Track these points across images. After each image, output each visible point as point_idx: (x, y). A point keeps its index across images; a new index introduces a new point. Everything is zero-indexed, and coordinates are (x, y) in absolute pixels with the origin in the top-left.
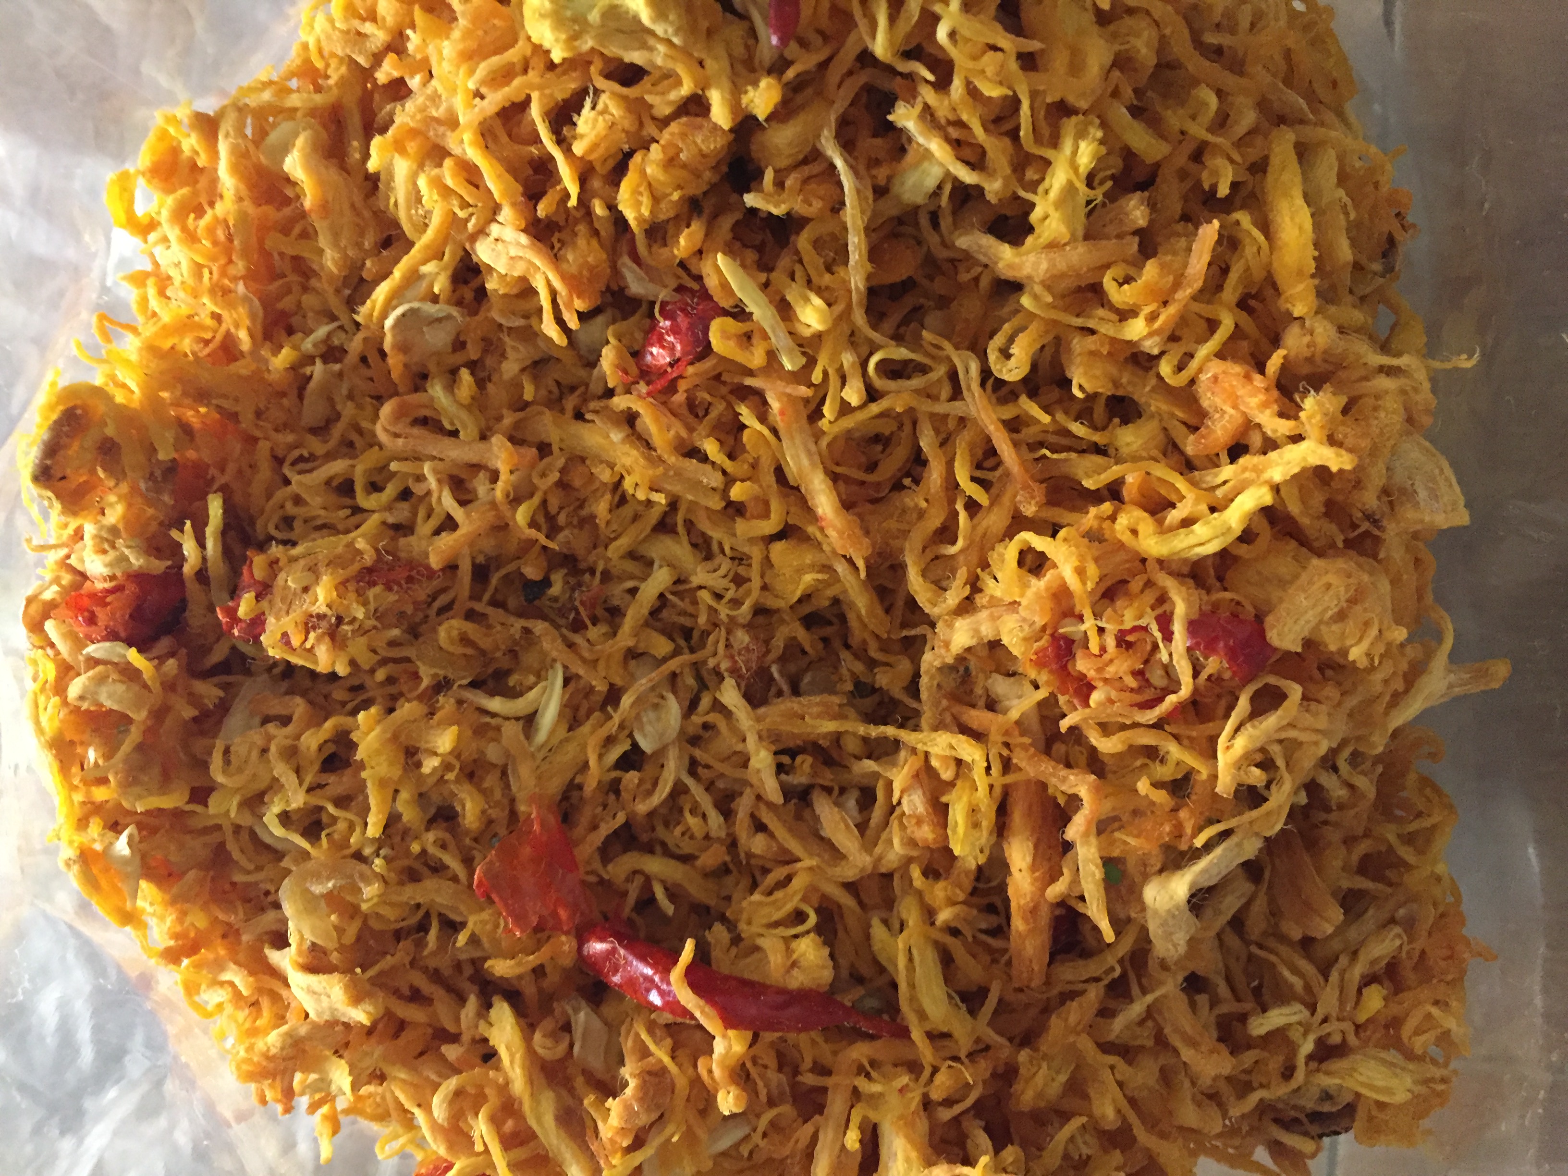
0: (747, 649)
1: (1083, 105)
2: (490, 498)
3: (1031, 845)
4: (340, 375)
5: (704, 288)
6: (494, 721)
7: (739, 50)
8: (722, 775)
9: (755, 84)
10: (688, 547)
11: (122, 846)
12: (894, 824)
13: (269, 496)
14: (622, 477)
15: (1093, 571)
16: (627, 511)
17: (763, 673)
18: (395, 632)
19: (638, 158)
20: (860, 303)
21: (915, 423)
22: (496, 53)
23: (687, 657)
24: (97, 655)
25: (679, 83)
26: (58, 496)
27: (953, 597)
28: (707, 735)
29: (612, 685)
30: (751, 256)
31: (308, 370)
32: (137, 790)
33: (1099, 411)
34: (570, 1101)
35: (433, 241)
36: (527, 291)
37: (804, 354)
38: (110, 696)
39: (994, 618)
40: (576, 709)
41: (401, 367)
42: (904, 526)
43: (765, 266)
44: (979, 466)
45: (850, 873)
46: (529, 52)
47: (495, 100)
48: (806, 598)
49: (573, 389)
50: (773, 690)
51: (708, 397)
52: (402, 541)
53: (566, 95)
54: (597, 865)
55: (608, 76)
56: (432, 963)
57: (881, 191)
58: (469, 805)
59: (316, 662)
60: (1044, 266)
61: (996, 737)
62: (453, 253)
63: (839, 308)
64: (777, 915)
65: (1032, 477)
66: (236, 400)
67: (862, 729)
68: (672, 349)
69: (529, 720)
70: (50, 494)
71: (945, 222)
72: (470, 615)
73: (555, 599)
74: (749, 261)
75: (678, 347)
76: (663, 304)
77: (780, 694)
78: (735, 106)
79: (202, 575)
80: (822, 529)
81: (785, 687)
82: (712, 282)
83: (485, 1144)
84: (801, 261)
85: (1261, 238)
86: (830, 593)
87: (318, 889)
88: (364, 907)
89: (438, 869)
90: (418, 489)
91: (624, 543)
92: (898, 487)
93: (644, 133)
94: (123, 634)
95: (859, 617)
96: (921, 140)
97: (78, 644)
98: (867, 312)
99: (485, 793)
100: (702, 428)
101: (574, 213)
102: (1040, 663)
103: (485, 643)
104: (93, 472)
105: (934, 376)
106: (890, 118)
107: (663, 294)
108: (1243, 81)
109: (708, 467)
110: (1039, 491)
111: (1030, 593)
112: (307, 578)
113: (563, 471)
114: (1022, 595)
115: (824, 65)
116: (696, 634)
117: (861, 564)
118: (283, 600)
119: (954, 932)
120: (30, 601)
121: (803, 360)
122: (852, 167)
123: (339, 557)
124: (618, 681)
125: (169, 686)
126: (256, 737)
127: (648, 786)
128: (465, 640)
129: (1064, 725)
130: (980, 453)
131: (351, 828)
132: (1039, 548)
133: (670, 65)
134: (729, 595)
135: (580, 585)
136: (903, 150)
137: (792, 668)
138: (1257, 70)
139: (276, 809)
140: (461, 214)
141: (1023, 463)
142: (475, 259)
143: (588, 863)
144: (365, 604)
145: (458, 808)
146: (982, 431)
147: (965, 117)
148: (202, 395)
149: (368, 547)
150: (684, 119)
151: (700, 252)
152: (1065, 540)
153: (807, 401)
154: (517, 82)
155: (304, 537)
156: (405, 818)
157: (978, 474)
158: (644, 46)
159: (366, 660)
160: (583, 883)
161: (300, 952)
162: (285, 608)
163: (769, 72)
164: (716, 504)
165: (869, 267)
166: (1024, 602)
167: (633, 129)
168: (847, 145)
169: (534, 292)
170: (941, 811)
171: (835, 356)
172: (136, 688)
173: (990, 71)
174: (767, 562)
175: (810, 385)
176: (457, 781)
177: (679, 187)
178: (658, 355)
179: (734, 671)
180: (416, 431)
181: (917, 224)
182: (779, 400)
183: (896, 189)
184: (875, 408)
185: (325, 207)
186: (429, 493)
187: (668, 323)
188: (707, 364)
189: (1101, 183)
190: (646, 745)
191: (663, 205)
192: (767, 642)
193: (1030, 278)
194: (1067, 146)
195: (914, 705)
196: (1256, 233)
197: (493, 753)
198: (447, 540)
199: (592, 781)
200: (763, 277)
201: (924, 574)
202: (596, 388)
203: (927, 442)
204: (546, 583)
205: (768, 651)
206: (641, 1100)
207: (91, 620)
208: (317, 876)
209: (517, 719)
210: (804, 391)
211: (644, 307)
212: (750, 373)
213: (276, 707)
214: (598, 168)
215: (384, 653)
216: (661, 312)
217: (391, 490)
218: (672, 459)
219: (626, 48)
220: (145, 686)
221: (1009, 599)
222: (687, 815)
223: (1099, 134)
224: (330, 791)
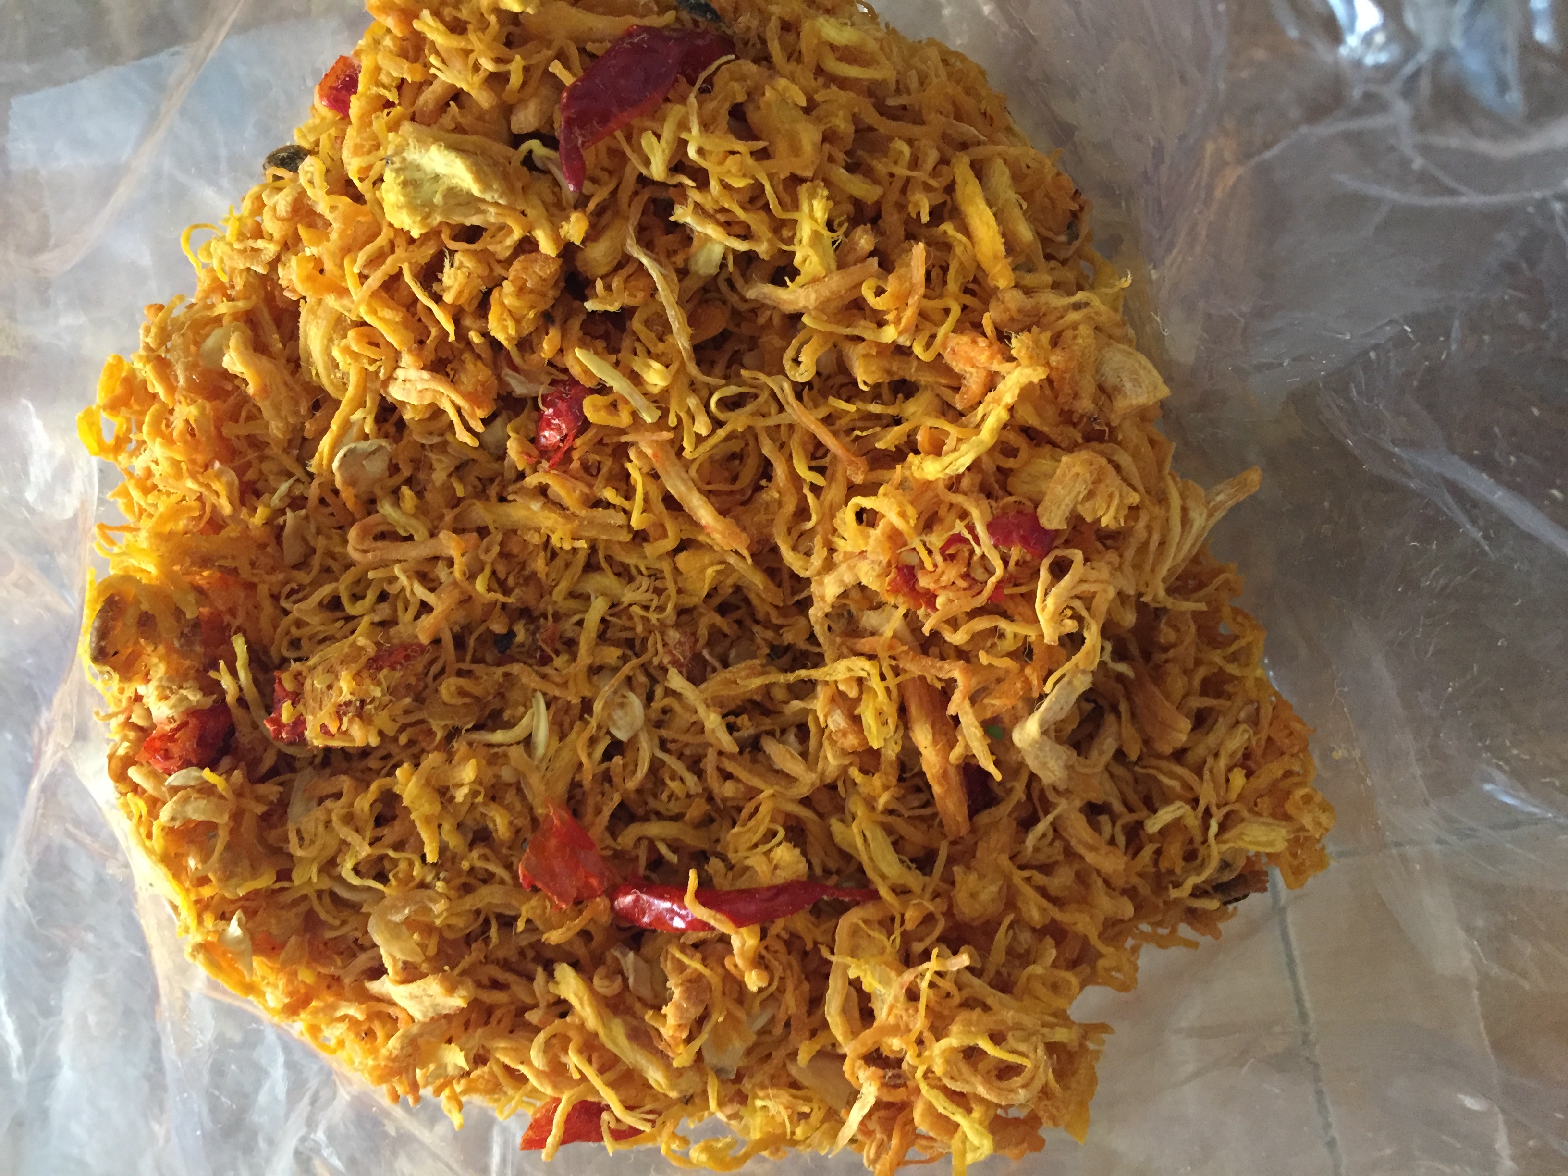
0: (680, 643)
1: (809, 174)
2: (451, 580)
3: (928, 727)
4: (307, 518)
5: (570, 375)
6: (499, 750)
7: (550, 198)
8: (687, 745)
9: (567, 219)
10: (612, 576)
11: (234, 929)
12: (826, 743)
13: (275, 628)
14: (548, 537)
15: (911, 512)
16: (559, 562)
17: (697, 657)
18: (408, 700)
19: (495, 293)
20: (690, 359)
21: (756, 438)
22: (367, 242)
23: (634, 662)
24: (176, 783)
25: (511, 231)
26: (115, 669)
27: (817, 560)
28: (667, 717)
29: (583, 698)
30: (601, 344)
31: (281, 521)
32: (234, 881)
33: (886, 393)
34: (635, 1023)
35: (355, 395)
36: (436, 412)
37: (658, 408)
38: (195, 811)
39: (851, 568)
40: (561, 725)
41: (353, 499)
42: (770, 517)
43: (613, 349)
44: (813, 457)
45: (803, 790)
46: (392, 235)
47: (376, 278)
48: (713, 592)
49: (492, 480)
50: (709, 669)
51: (598, 458)
52: (393, 631)
53: (427, 259)
54: (609, 841)
55: (455, 238)
56: (501, 954)
57: (683, 273)
58: (498, 820)
59: (353, 740)
60: (813, 296)
61: (883, 655)
62: (373, 399)
63: (674, 367)
64: (755, 839)
65: (854, 454)
66: (233, 557)
67: (782, 678)
68: (559, 429)
69: (528, 742)
70: (108, 668)
71: (739, 283)
72: (460, 673)
73: (522, 645)
74: (600, 350)
75: (564, 426)
76: (544, 398)
77: (714, 670)
78: (556, 238)
79: (241, 701)
80: (708, 535)
81: (717, 664)
82: (576, 371)
83: (580, 1072)
84: (638, 339)
85: (964, 239)
86: (730, 581)
87: (398, 918)
88: (438, 922)
89: (488, 878)
90: (393, 590)
91: (563, 586)
92: (758, 488)
93: (496, 274)
94: (194, 761)
95: (758, 595)
96: (699, 228)
97: (158, 778)
98: (698, 364)
99: (509, 808)
100: (599, 482)
101: (456, 345)
102: (895, 590)
103: (477, 691)
104: (137, 642)
105: (761, 399)
106: (672, 219)
107: (542, 390)
108: (923, 128)
109: (611, 511)
110: (862, 463)
111: (871, 541)
112: (328, 679)
113: (502, 544)
114: (867, 544)
115: (614, 193)
116: (637, 643)
117: (745, 553)
118: (314, 700)
119: (891, 812)
120: (111, 757)
121: (659, 413)
122: (657, 261)
123: (347, 656)
124: (588, 694)
125: (239, 794)
126: (319, 813)
127: (631, 767)
128: (462, 693)
129: (926, 630)
130: (811, 448)
131: (411, 864)
132: (868, 507)
133: (502, 220)
134: (655, 604)
135: (538, 628)
136: (690, 239)
137: (719, 649)
138: (931, 116)
139: (349, 865)
140: (372, 369)
141: (844, 446)
142: (389, 399)
143: (602, 841)
144: (379, 684)
145: (491, 826)
146: (807, 431)
147: (726, 206)
148: (205, 562)
149: (368, 642)
150: (522, 257)
151: (561, 351)
152: (885, 495)
153: (672, 442)
154: (390, 260)
155: (312, 652)
156: (451, 845)
157: (814, 463)
158: (479, 211)
159: (390, 729)
160: (604, 858)
161: (396, 973)
162: (317, 706)
163: (575, 208)
164: (626, 537)
165: (690, 330)
166: (869, 549)
167: (486, 273)
168: (648, 245)
169: (442, 412)
170: (856, 720)
171: (682, 402)
172: (214, 799)
173: (734, 170)
174: (676, 571)
175: (670, 429)
176: (484, 804)
177: (532, 307)
178: (549, 437)
179: (675, 663)
180: (380, 544)
181: (718, 290)
182: (651, 447)
183: (693, 267)
184: (721, 433)
185: (265, 390)
186: (403, 589)
187: (551, 411)
188: (590, 434)
189: (840, 225)
190: (622, 735)
191: (524, 324)
192: (694, 634)
193: (806, 308)
194: (805, 207)
195: (817, 650)
196: (959, 236)
197: (506, 774)
198: (427, 621)
199: (587, 778)
200: (614, 358)
201: (794, 548)
202: (510, 475)
203: (768, 449)
204: (511, 634)
205: (697, 641)
206: (688, 999)
207: (167, 756)
208: (394, 908)
209: (518, 743)
210: (667, 435)
211: (530, 402)
212: (623, 432)
213: (327, 787)
214: (466, 308)
215: (402, 720)
216: (544, 404)
217: (371, 596)
218: (583, 512)
219: (467, 216)
220: (221, 797)
221: (858, 551)
222: (668, 781)
223: (826, 193)
224: (388, 840)
